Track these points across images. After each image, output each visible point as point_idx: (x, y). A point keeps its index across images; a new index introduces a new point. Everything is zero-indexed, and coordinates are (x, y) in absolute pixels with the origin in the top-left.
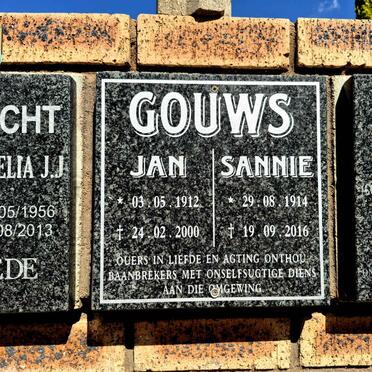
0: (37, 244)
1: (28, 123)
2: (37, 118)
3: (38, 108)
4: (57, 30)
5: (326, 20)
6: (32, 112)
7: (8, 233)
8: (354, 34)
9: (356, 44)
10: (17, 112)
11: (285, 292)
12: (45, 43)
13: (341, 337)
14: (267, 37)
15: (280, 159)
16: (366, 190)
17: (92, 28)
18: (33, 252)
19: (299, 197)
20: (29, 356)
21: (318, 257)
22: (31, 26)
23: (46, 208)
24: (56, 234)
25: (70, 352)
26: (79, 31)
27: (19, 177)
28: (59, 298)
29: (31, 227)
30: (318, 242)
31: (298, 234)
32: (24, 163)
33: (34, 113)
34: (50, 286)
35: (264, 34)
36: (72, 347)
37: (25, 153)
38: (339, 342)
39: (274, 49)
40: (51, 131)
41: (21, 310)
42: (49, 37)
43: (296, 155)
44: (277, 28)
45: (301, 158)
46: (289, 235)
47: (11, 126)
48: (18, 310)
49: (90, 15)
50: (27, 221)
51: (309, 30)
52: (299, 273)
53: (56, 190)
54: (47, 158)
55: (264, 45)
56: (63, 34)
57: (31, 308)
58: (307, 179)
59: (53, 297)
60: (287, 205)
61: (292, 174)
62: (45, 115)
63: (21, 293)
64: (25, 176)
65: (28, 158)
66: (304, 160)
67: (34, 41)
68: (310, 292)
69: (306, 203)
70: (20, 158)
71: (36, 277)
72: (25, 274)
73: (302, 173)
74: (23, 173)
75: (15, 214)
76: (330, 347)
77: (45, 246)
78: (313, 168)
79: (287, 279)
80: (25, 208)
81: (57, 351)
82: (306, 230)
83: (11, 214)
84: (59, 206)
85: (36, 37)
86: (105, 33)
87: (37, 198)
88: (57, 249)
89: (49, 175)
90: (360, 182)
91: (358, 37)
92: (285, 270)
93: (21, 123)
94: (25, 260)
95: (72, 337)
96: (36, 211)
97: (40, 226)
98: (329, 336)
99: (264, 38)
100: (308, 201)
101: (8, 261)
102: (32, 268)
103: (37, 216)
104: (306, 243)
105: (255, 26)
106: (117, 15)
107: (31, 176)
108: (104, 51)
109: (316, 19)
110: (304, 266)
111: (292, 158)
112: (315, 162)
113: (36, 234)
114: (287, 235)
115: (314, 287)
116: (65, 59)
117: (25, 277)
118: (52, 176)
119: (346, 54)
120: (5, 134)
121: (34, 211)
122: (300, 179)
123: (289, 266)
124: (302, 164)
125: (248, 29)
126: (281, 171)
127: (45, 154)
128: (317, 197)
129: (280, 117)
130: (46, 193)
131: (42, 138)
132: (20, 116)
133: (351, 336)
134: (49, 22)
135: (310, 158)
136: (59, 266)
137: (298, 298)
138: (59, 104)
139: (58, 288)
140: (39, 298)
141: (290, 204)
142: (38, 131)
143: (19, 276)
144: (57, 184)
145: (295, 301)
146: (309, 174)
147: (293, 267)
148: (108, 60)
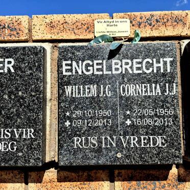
0: (165, 129)
1: (157, 67)
2: (161, 65)
3: (161, 60)
4: (156, 20)
6: (158, 62)
7: (150, 123)
10: (151, 62)
12: (151, 27)
17: (174, 18)
18: (163, 133)
20: (148, 186)
22: (143, 18)
23: (168, 110)
24: (174, 124)
25: (170, 185)
26: (168, 20)
27: (154, 94)
28: (178, 157)
29: (161, 120)
32: (155, 88)
33: (159, 62)
34: (173, 150)
36: (170, 182)
37: (156, 83)
40: (169, 71)
41: (159, 163)
42: (153, 24)
47: (148, 69)
48: (157, 163)
49: (173, 12)
50: (159, 117)
53: (173, 101)
54: (167, 85)
56: (160, 22)
57: (164, 162)
59: (175, 156)
62: (165, 63)
63: (158, 154)
64: (157, 94)
65: (158, 85)
67: (145, 26)
70: (154, 85)
71: (166, 146)
72: (160, 144)
74: (155, 93)
75: (153, 113)
77: (169, 130)
80: (158, 110)
81: (162, 184)
83: (151, 113)
84: (175, 109)
85: (147, 24)
86: (181, 20)
87: (163, 105)
88: (175, 131)
89: (169, 93)
93: (153, 67)
94: (160, 137)
95: (170, 177)
96: (163, 112)
97: (166, 120)
101: (151, 137)
102: (163, 141)
103: (164, 114)
106: (187, 11)
107: (160, 94)
108: (181, 30)
113: (164, 124)
116: (162, 35)
117: (160, 146)
118: (170, 94)
120: (145, 73)
121: (162, 112)
127: (166, 83)
130: (168, 102)
131: (164, 75)
132: (152, 64)
134: (152, 16)
136: (177, 140)
138: (172, 57)
139: (177, 152)
140: (168, 157)
142: (162, 71)
143: (157, 145)
144: (173, 98)
148: (183, 34)
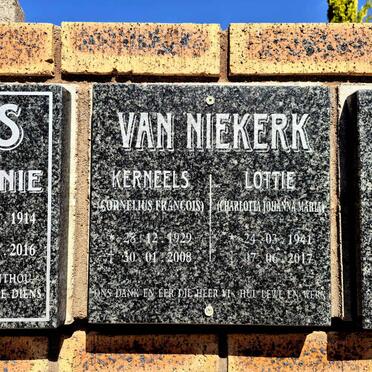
5: (92, 24)
8: (122, 39)
9: (124, 50)
11: (7, 313)
13: (103, 357)
14: (29, 43)
15: (8, 173)
16: (102, 206)
19: (26, 214)
21: (45, 277)
30: (45, 261)
31: (24, 253)
35: (25, 40)
38: (100, 362)
39: (35, 55)
43: (26, 169)
44: (39, 33)
45: (31, 172)
46: (14, 254)
51: (73, 35)
52: (23, 294)
55: (24, 51)
58: (37, 196)
60: (14, 223)
61: (20, 189)
66: (34, 175)
68: (35, 314)
69: (34, 220)
73: (30, 188)
76: (90, 367)
78: (43, 183)
79: (10, 300)
82: (32, 249)
90: (96, 198)
91: (126, 42)
92: (9, 291)
98: (89, 355)
99: (24, 44)
100: (37, 218)
104: (31, 262)
105: (16, 31)
109: (81, 23)
110: (29, 286)
111: (21, 172)
112: (45, 176)
114: (12, 254)
115: (39, 309)
119: (112, 60)
122: (29, 194)
123: (13, 286)
124: (31, 178)
125: (8, 34)
126: (8, 186)
128: (46, 214)
129: (9, 128)
133: (113, 356)
135: (39, 172)
137: (20, 320)
141: (17, 221)
145: (17, 323)
146: (39, 189)
147: (17, 287)
